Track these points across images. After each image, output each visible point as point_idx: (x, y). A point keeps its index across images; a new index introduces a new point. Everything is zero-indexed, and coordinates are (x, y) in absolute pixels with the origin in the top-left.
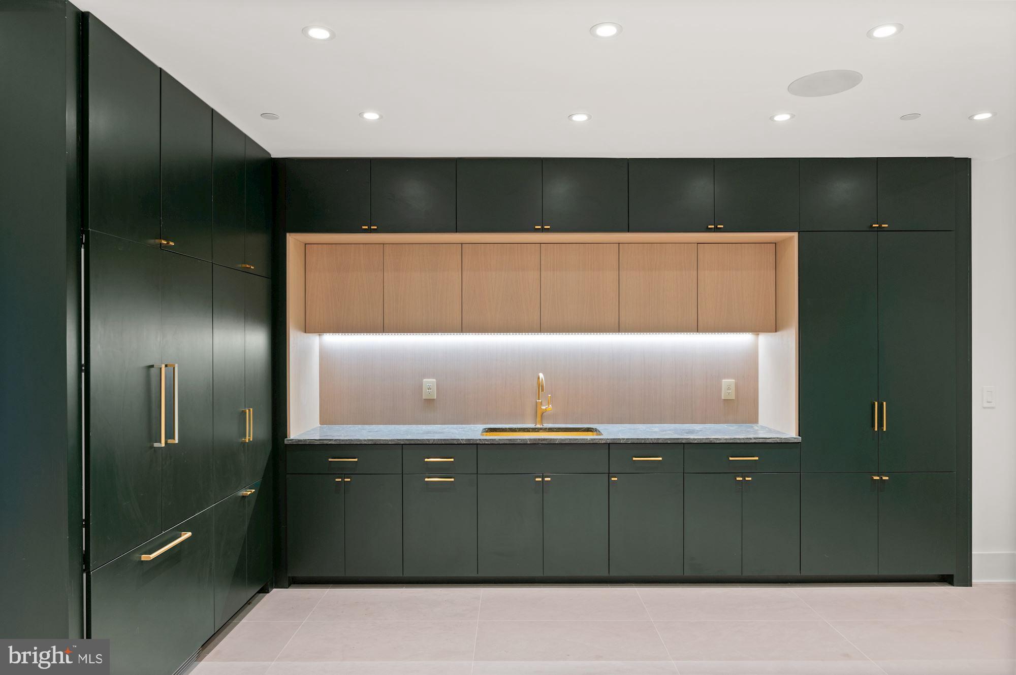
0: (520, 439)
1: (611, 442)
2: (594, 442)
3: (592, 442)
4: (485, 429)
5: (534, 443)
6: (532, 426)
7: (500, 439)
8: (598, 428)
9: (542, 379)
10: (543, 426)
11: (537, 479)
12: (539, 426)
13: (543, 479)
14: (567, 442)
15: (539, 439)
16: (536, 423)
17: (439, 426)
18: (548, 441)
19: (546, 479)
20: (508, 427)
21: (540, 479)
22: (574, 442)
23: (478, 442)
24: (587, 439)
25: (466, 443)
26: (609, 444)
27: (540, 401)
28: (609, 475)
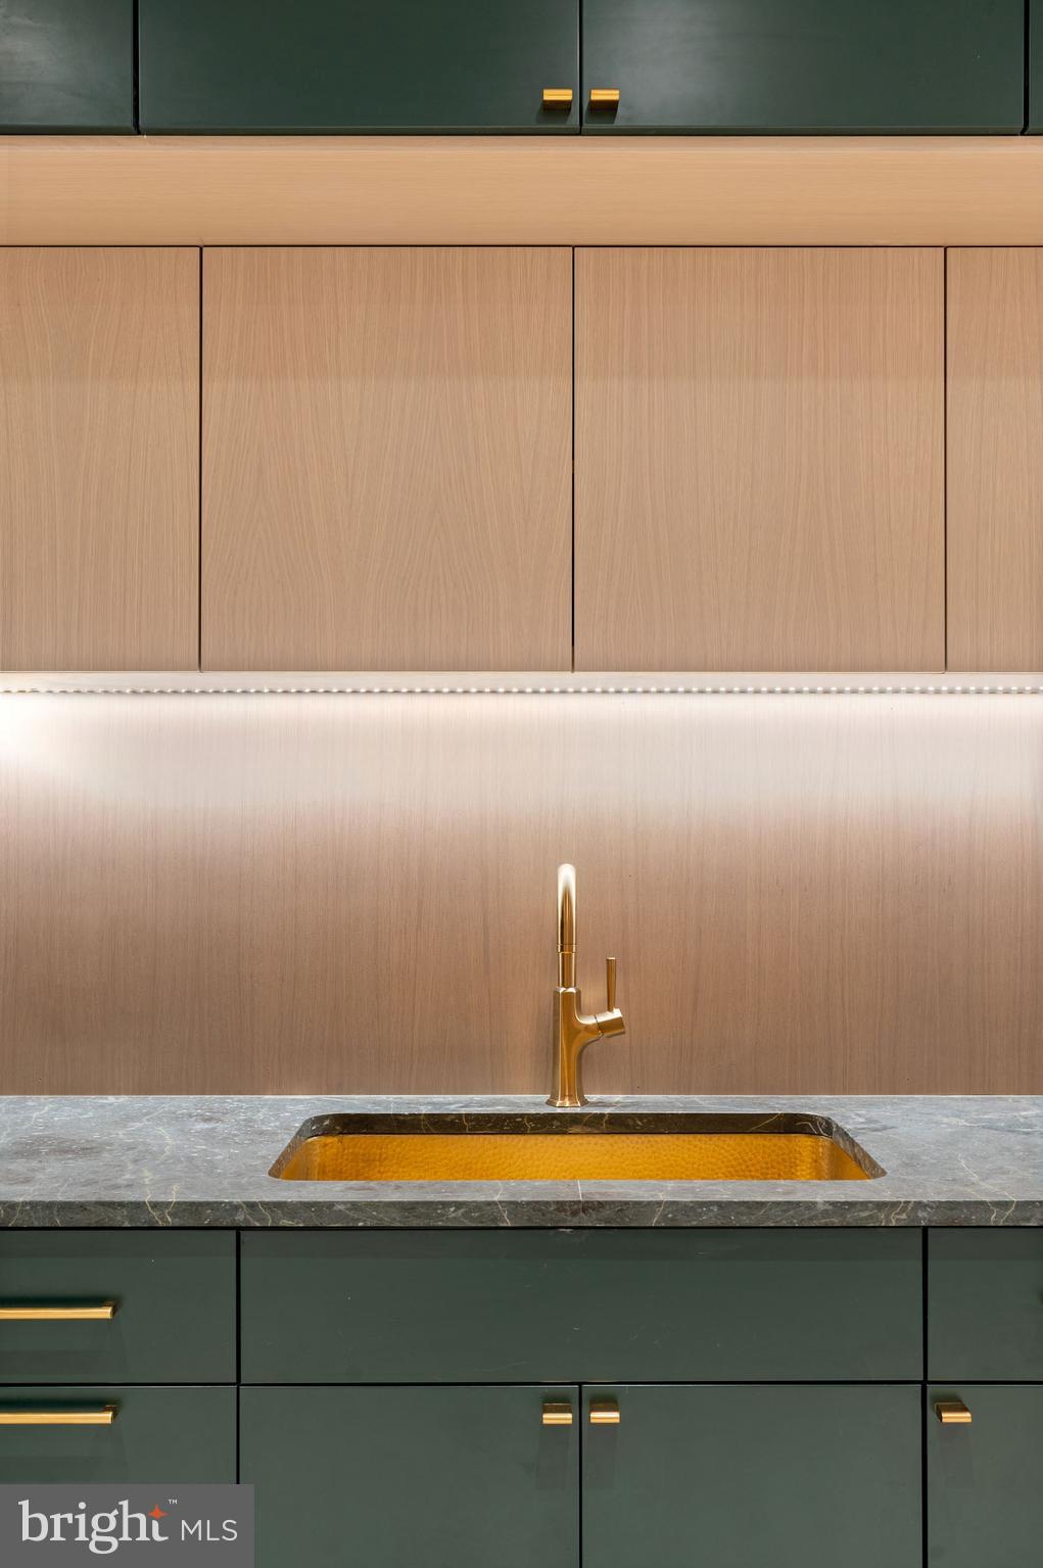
0: (459, 1205)
1: (937, 1220)
2: (850, 1219)
3: (836, 1221)
4: (319, 1119)
5: (537, 1222)
6: (529, 1102)
7: (354, 1206)
8: (837, 1120)
9: (567, 895)
10: (585, 1103)
11: (550, 1418)
12: (566, 1106)
13: (580, 1419)
14: (706, 1219)
15: (561, 1206)
16: (554, 1087)
17: (123, 1099)
18: (606, 1213)
19: (598, 1417)
20: (424, 1110)
21: (566, 1418)
22: (745, 1221)
23: (240, 1218)
24: (811, 1205)
25: (177, 1222)
26: (925, 1229)
27: (572, 990)
28: (931, 1394)
